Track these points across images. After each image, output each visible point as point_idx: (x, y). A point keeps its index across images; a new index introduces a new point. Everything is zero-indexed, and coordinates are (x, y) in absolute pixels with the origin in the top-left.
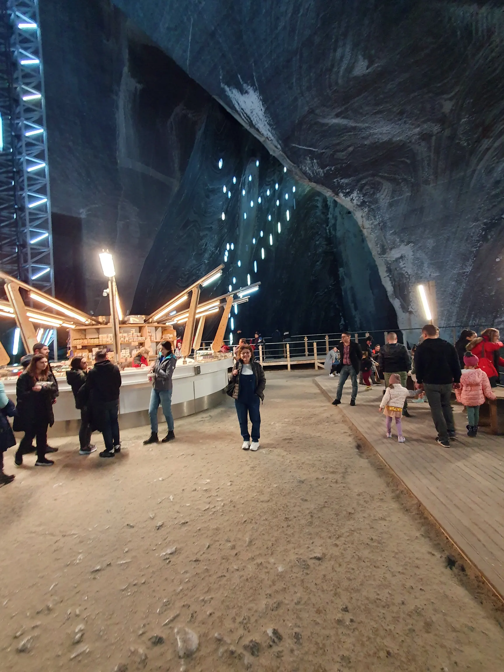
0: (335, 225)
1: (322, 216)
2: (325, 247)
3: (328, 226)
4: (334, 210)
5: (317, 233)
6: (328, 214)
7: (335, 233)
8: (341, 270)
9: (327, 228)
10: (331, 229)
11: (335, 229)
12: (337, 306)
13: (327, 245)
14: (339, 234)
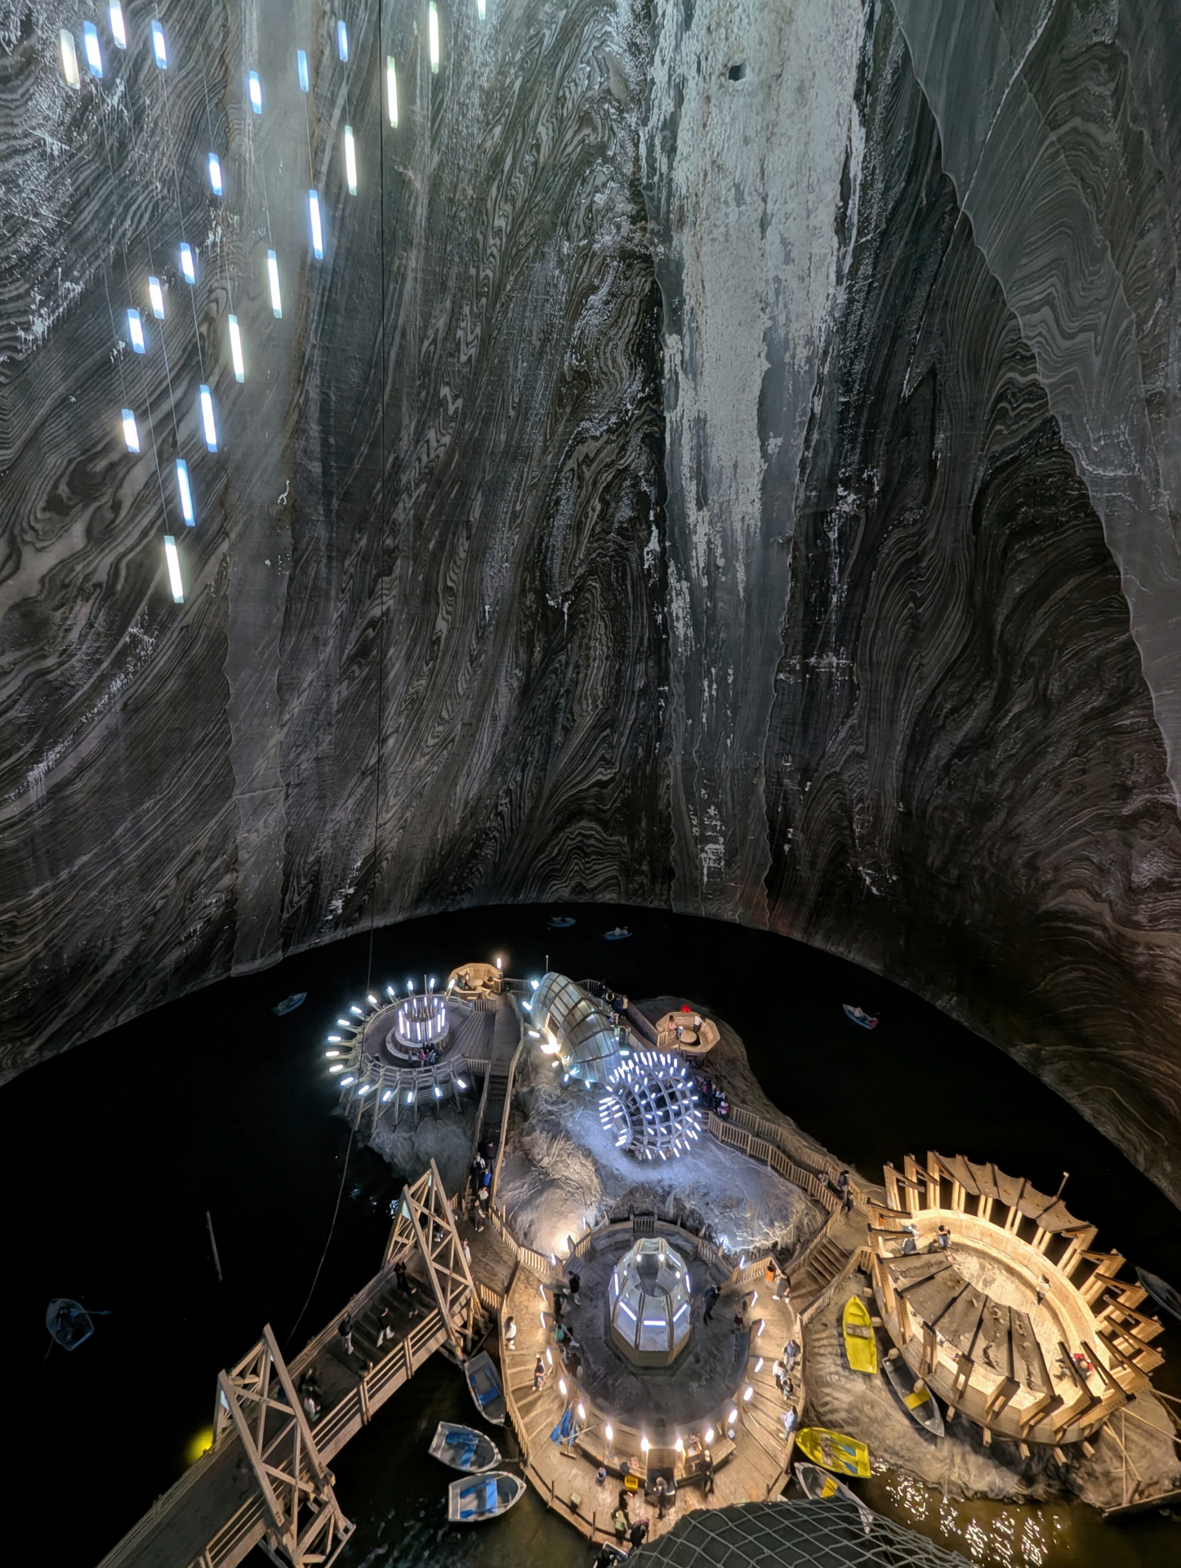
0: (671, 125)
1: (628, 65)
2: (626, 226)
3: (645, 124)
4: (677, 47)
5: (602, 148)
6: (652, 62)
7: (671, 167)
8: (672, 340)
9: (643, 135)
10: (657, 142)
11: (671, 151)
12: (644, 487)
13: (634, 220)
14: (683, 175)
